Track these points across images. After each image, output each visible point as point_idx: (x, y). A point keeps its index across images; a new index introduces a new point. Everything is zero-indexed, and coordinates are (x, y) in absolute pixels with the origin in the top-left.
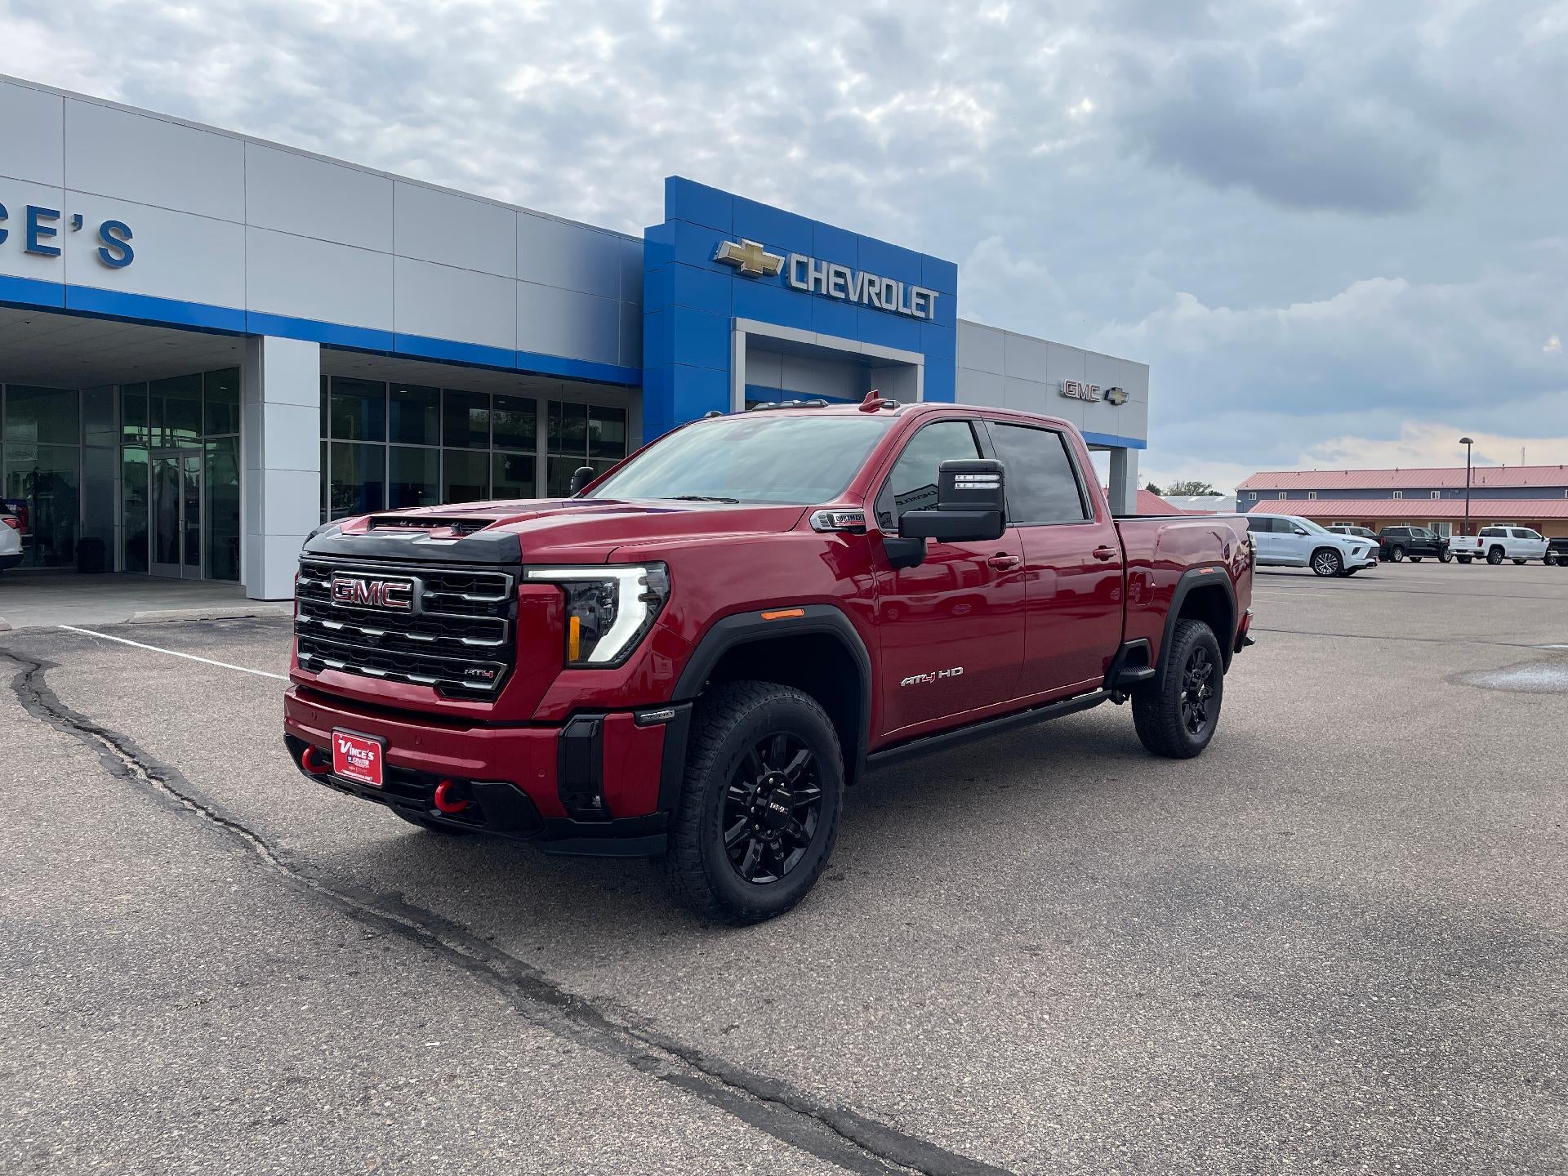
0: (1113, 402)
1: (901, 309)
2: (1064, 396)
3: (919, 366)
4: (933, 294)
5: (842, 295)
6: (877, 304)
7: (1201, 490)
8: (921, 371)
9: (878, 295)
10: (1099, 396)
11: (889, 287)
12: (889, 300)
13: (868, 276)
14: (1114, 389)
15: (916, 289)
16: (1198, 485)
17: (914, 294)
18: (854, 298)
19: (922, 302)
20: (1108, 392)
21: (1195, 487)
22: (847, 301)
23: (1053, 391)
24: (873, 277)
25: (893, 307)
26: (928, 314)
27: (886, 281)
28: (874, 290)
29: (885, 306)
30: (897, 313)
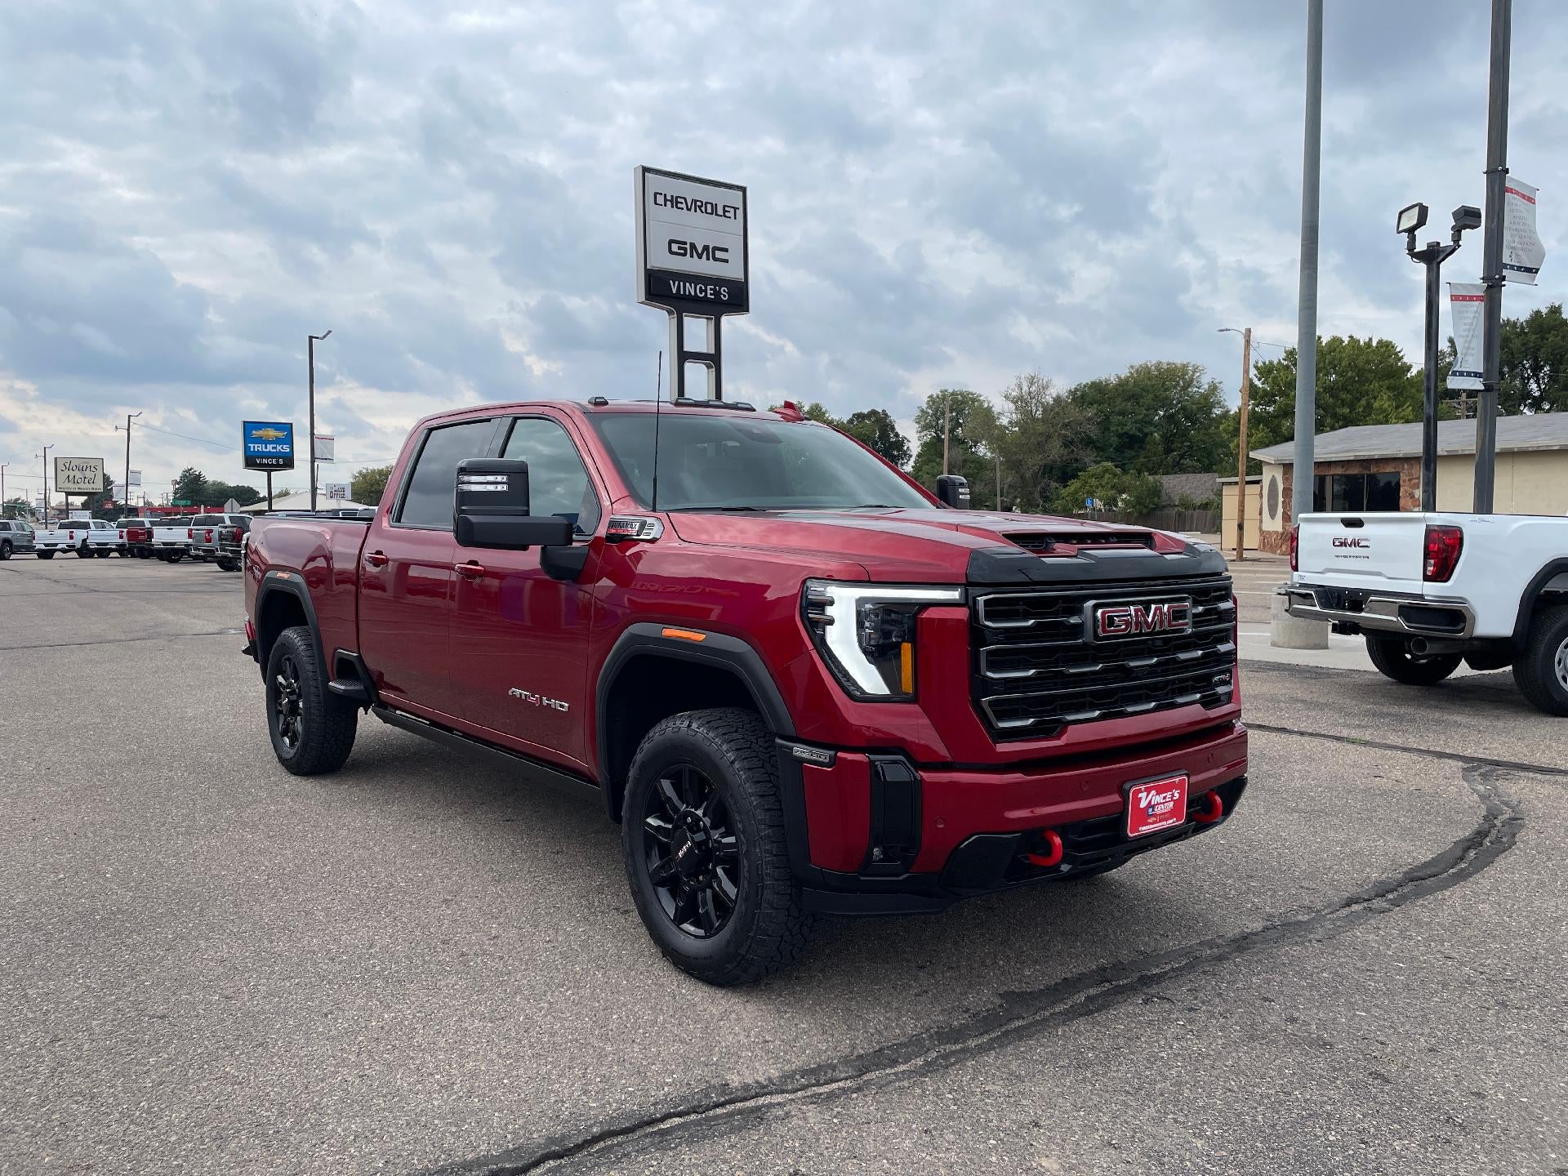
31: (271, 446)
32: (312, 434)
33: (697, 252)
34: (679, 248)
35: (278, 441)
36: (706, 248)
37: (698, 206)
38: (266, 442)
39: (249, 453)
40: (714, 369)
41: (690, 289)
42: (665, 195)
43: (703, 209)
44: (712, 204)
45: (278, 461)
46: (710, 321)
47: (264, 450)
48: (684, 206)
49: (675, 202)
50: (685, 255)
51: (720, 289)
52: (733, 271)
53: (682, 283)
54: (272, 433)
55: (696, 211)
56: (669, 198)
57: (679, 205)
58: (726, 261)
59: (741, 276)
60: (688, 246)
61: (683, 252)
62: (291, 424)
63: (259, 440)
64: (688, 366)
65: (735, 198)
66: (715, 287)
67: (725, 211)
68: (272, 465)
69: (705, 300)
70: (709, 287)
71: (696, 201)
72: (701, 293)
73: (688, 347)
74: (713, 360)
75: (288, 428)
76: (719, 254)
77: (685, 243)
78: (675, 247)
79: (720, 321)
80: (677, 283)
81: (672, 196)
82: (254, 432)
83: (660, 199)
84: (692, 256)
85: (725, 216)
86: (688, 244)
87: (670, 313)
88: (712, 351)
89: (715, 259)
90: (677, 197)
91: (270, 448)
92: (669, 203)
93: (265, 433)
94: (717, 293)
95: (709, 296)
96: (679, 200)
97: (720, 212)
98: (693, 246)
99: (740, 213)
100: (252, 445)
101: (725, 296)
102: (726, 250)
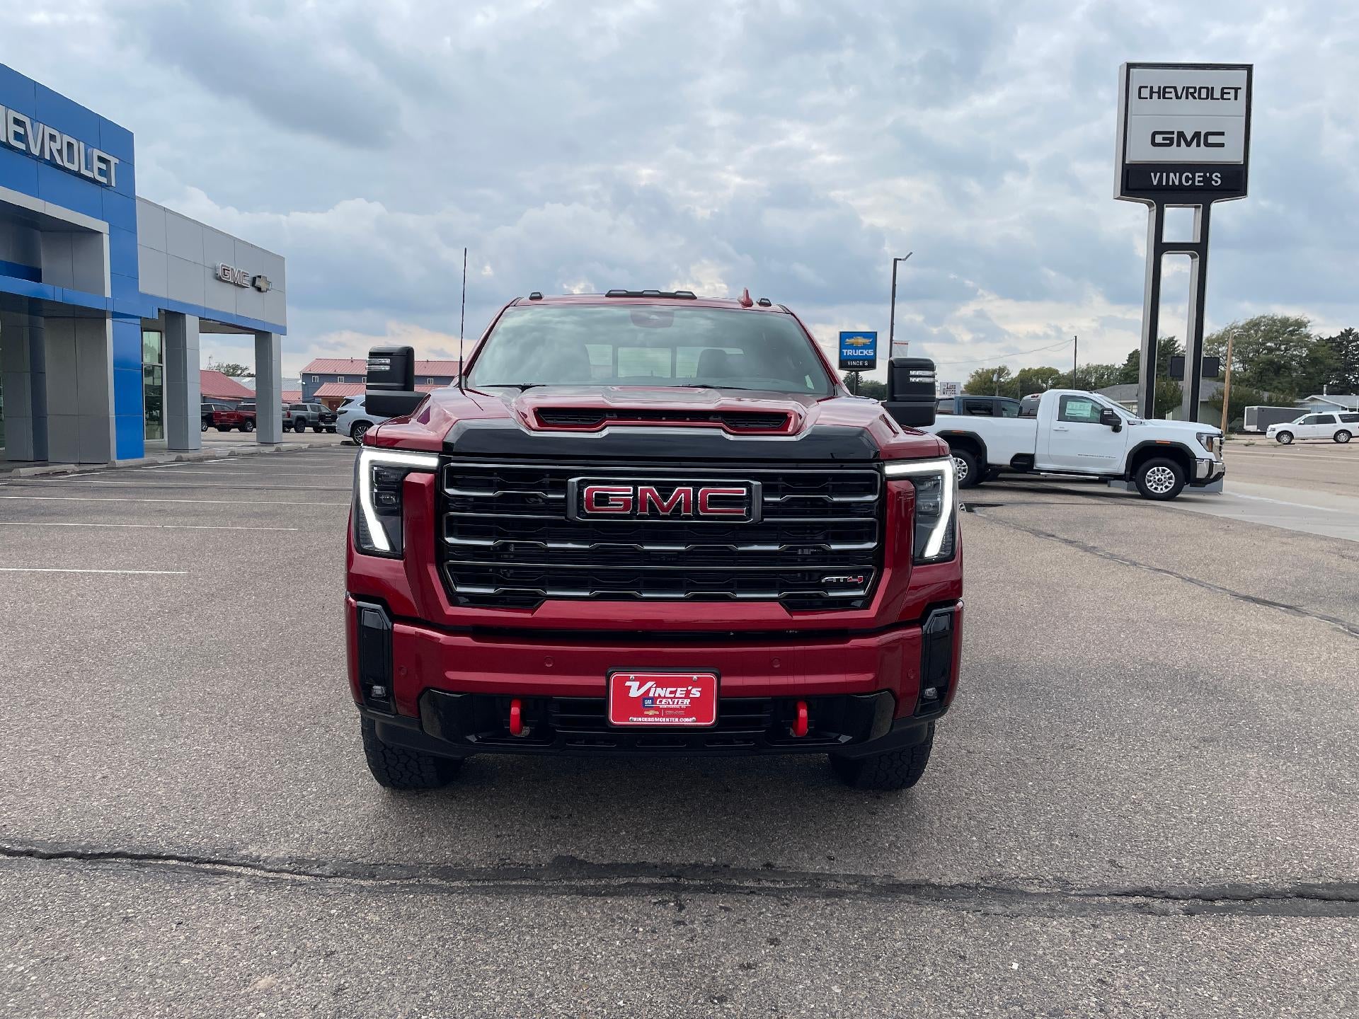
0: (259, 289)
1: (84, 172)
2: (220, 279)
3: (104, 235)
4: (113, 160)
5: (22, 146)
6: (59, 162)
7: (239, 372)
8: (106, 238)
9: (60, 152)
10: (247, 282)
11: (70, 145)
12: (71, 160)
13: (49, 130)
14: (260, 277)
15: (97, 153)
16: (236, 367)
17: (95, 159)
18: (36, 152)
19: (103, 166)
20: (254, 279)
21: (234, 369)
22: (27, 153)
23: (209, 273)
24: (54, 132)
25: (74, 168)
26: (109, 180)
27: (67, 138)
28: (55, 146)
29: (68, 165)
30: (78, 174)
31: (860, 351)
32: (891, 340)
33: (1185, 140)
34: (1164, 139)
35: (865, 347)
36: (1197, 135)
37: (1191, 92)
38: (856, 348)
39: (842, 359)
40: (1198, 259)
41: (1174, 179)
42: (1152, 88)
43: (1196, 95)
44: (1207, 88)
45: (864, 364)
46: (1197, 210)
47: (854, 354)
48: (1173, 95)
49: (1162, 93)
50: (1170, 145)
51: (1211, 175)
52: (1230, 154)
53: (1165, 174)
54: (861, 340)
55: (1187, 98)
56: (1156, 89)
57: (1167, 95)
58: (1222, 145)
59: (1240, 160)
60: (1175, 136)
61: (1168, 142)
62: (876, 333)
63: (851, 346)
64: (1166, 258)
65: (1239, 78)
66: (1205, 175)
67: (1223, 93)
68: (860, 367)
69: (1193, 188)
70: (1197, 174)
71: (1188, 88)
72: (1187, 182)
73: (1167, 238)
74: (1199, 250)
75: (873, 336)
76: (1211, 139)
77: (1172, 133)
78: (1159, 139)
79: (1209, 209)
80: (1158, 174)
81: (1160, 87)
82: (847, 340)
83: (1145, 93)
84: (1179, 145)
85: (1222, 98)
86: (1176, 133)
87: (1150, 205)
88: (1198, 240)
89: (1207, 144)
90: (1165, 88)
91: (858, 353)
92: (1155, 96)
93: (856, 341)
94: (1207, 180)
95: (1197, 184)
96: (1167, 90)
97: (1217, 94)
98: (1181, 135)
99: (1242, 94)
100: (845, 351)
101: (1216, 182)
102: (1222, 134)
